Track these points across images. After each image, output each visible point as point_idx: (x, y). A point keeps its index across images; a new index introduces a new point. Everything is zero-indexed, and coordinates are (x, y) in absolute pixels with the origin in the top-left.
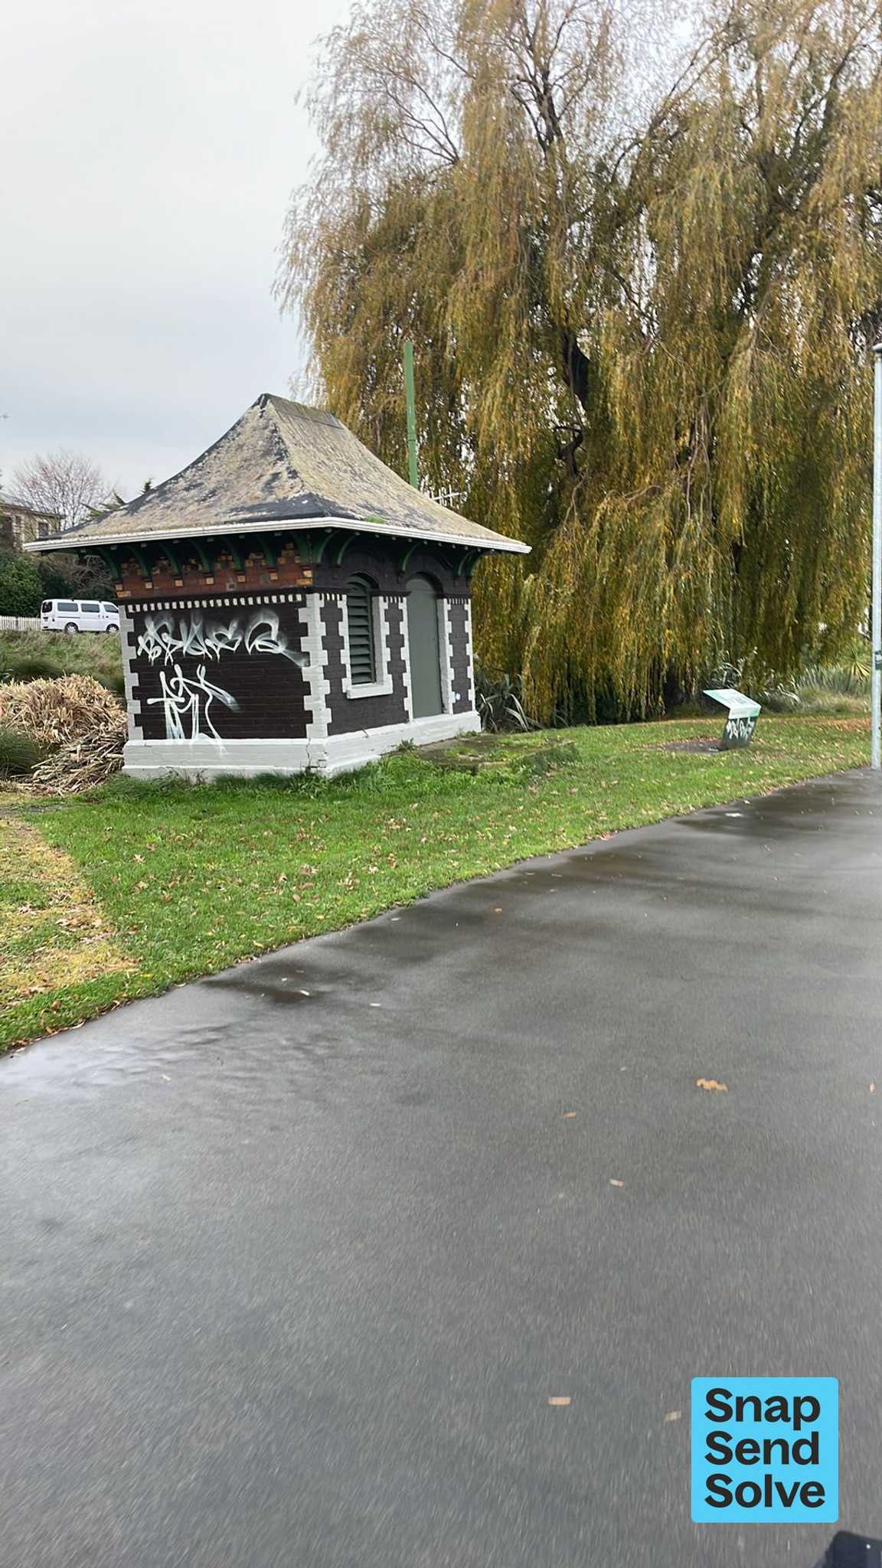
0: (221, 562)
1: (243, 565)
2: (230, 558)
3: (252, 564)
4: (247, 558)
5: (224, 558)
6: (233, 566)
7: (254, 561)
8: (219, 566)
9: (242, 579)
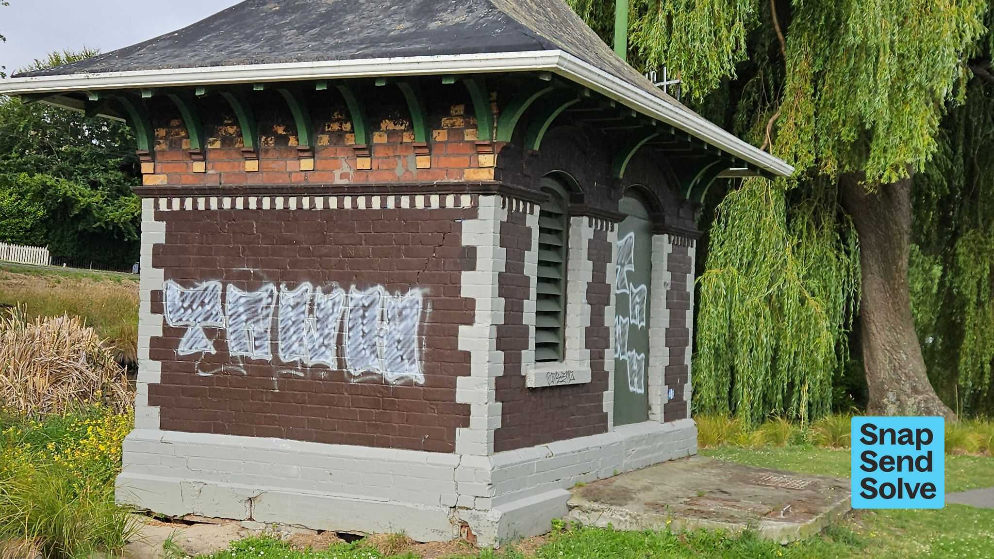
0: (331, 133)
1: (368, 139)
2: (347, 127)
3: (384, 139)
4: (378, 128)
5: (335, 127)
6: (350, 140)
7: (391, 134)
8: (324, 140)
9: (364, 163)
